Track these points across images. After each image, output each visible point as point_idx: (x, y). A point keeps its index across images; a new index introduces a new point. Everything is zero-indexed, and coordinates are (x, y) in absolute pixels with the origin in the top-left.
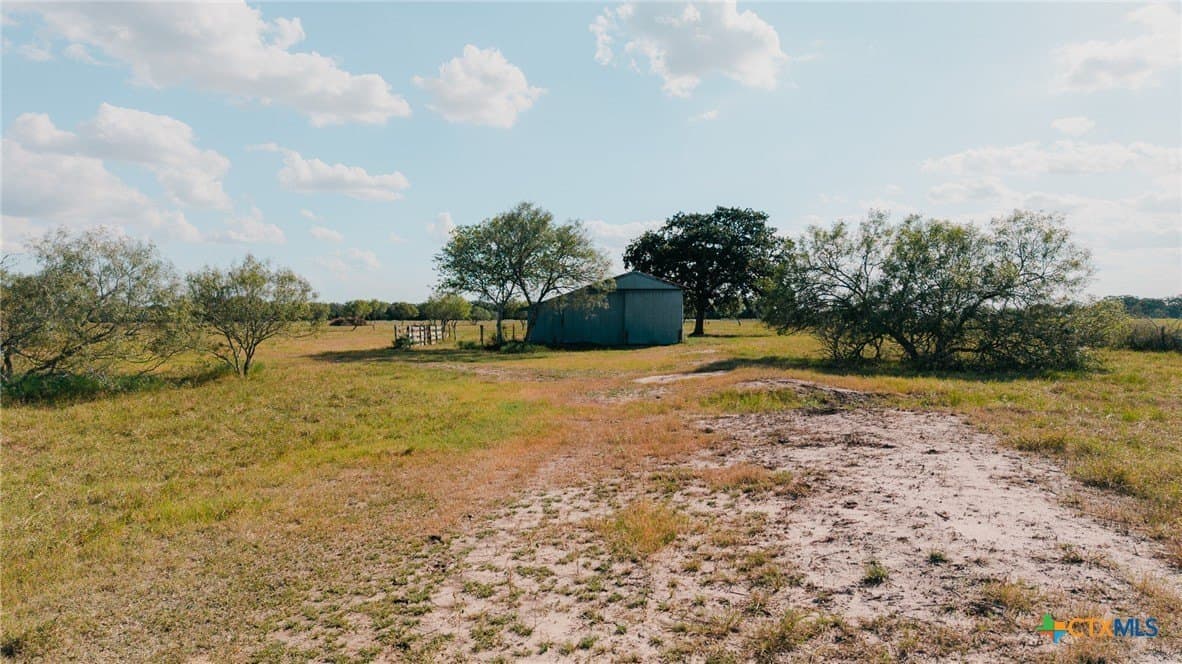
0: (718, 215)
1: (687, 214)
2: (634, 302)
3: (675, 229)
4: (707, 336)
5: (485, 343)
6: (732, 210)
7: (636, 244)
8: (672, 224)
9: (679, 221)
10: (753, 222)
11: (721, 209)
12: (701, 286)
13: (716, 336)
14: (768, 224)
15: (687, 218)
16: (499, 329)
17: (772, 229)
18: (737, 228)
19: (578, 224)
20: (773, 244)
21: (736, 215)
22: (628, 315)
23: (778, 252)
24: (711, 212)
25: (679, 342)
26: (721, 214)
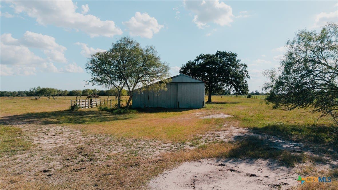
0: (217, 54)
1: (205, 54)
2: (182, 88)
3: (200, 60)
4: (213, 103)
5: (112, 107)
6: (223, 52)
7: (184, 66)
8: (198, 58)
9: (201, 57)
10: (232, 57)
11: (219, 52)
12: (210, 83)
13: (217, 103)
14: (237, 58)
15: (205, 55)
16: (119, 102)
17: (239, 60)
18: (225, 59)
19: (151, 48)
20: (239, 66)
21: (224, 54)
22: (179, 95)
23: (241, 70)
24: (214, 53)
25: (203, 107)
26: (219, 54)
